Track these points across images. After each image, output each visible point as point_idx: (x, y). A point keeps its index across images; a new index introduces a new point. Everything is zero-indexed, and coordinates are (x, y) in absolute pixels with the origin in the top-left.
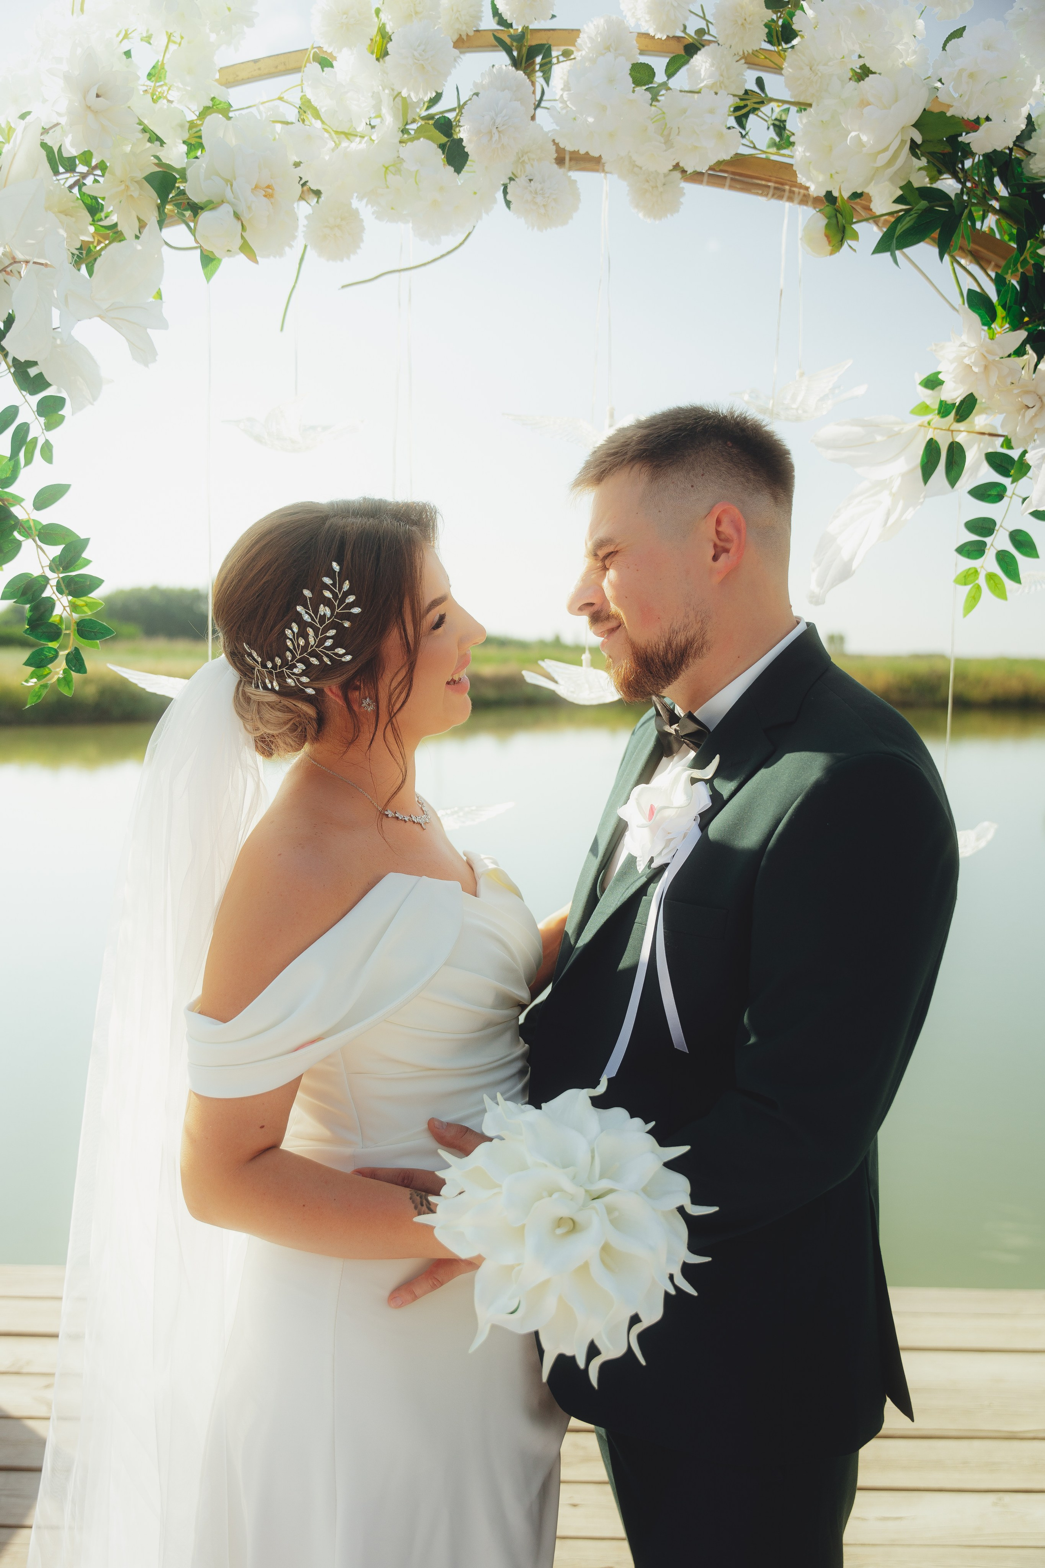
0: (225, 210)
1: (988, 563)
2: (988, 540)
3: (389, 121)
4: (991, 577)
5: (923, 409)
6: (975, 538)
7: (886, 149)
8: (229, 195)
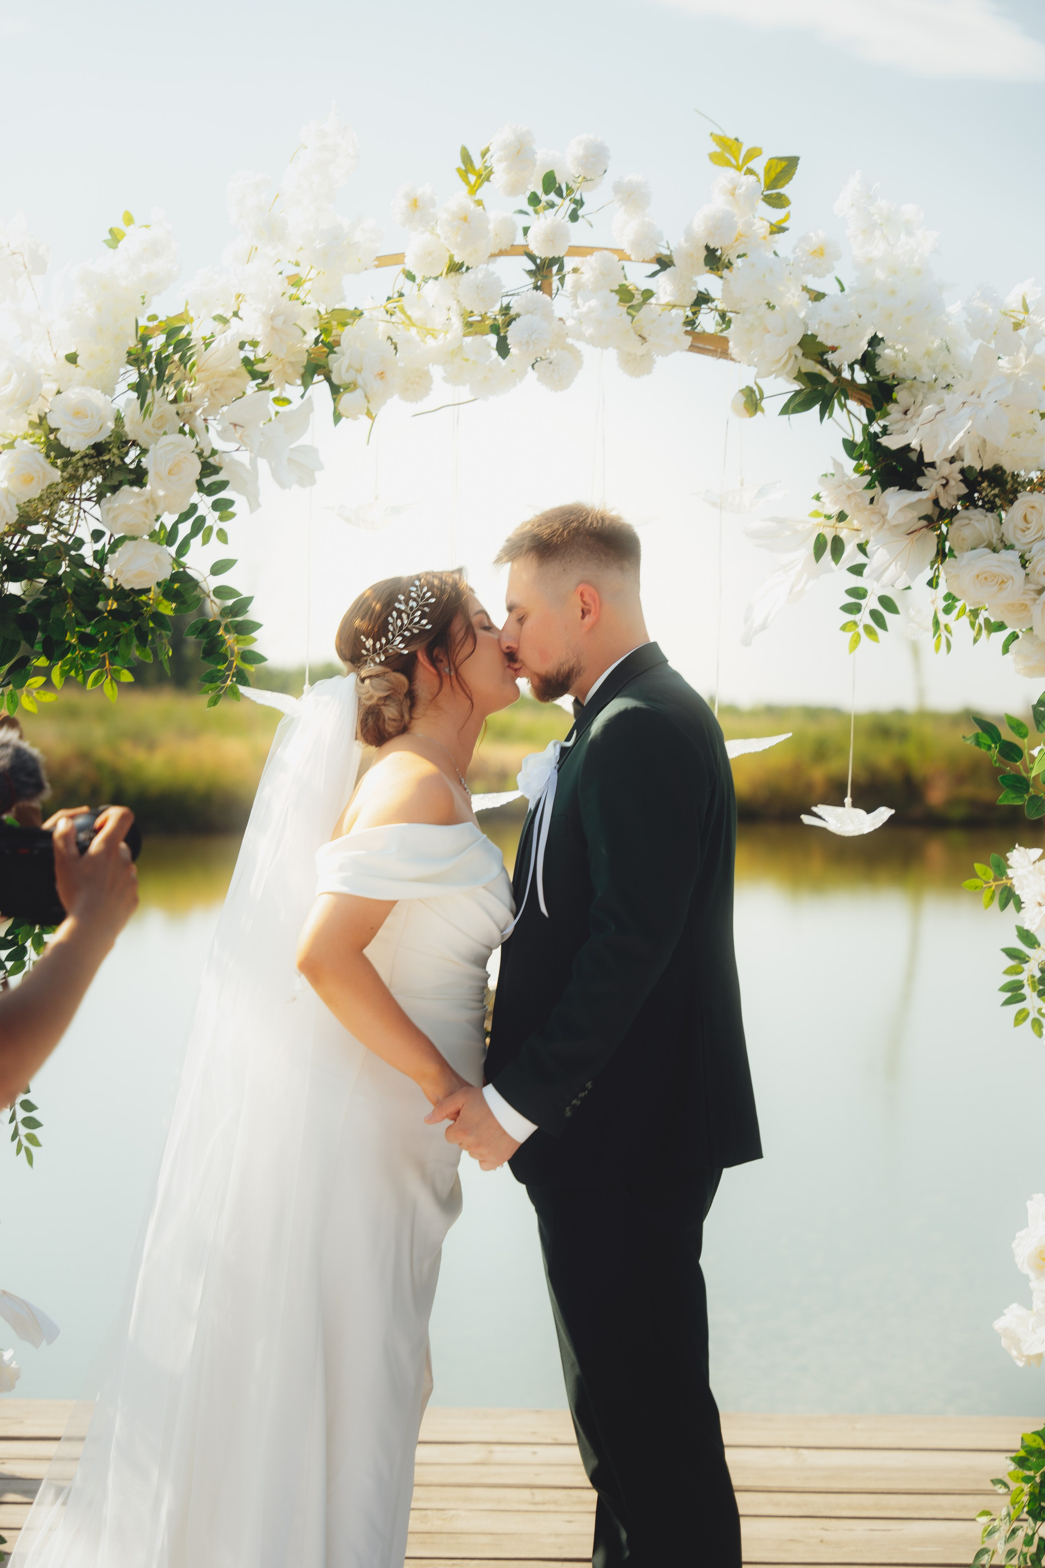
0: (358, 393)
1: (864, 618)
2: (863, 602)
3: (457, 324)
4: (867, 628)
5: (816, 514)
6: (852, 600)
7: (779, 360)
8: (360, 381)
